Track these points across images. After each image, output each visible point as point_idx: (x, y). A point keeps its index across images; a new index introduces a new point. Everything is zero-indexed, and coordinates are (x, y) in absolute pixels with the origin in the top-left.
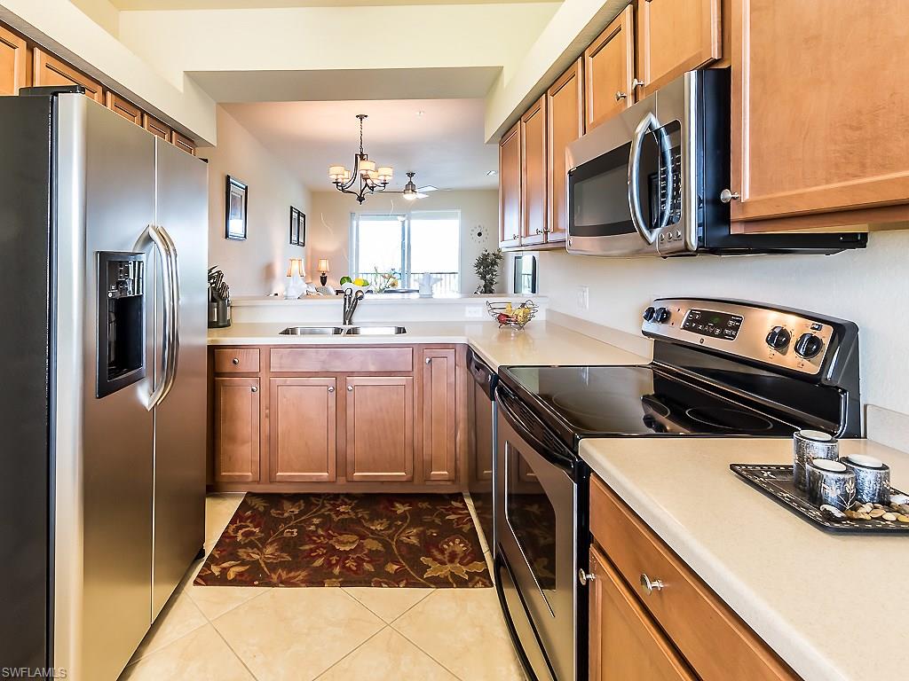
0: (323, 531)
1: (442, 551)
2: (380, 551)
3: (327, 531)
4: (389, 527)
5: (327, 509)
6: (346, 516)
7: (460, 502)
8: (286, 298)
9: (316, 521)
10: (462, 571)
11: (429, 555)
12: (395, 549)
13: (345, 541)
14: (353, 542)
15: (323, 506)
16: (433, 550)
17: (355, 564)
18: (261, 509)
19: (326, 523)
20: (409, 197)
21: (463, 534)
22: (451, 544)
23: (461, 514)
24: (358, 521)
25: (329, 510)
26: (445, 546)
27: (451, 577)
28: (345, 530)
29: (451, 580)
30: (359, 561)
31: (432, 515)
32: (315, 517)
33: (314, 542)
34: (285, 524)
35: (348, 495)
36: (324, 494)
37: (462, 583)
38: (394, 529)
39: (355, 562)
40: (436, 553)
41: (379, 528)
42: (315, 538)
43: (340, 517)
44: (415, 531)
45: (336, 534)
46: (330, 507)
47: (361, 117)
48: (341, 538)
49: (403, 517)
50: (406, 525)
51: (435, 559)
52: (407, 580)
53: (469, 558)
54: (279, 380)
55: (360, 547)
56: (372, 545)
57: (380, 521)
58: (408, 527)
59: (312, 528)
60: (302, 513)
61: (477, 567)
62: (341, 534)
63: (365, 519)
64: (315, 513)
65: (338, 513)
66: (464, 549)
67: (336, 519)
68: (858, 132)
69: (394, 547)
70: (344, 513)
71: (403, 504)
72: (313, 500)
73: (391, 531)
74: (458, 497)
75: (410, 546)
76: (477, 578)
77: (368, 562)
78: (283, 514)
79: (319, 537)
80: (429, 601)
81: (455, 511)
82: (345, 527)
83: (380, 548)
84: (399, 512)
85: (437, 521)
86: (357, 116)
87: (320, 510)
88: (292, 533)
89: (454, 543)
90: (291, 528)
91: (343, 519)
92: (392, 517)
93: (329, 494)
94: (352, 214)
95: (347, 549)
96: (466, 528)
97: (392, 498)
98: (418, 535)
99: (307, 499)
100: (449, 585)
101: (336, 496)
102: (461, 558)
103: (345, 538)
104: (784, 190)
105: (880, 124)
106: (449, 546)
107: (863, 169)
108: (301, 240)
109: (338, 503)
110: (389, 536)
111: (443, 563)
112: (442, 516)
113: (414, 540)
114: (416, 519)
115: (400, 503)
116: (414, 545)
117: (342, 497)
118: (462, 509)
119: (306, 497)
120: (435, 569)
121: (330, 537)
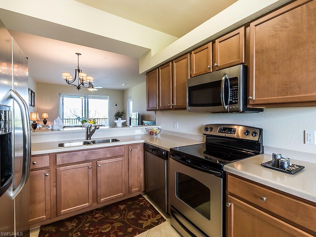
0: (93, 228)
1: (145, 216)
2: (122, 226)
3: (94, 227)
4: (121, 216)
5: (90, 218)
6: (101, 218)
7: (142, 198)
8: (52, 130)
9: (87, 225)
10: (155, 220)
11: (141, 219)
12: (128, 223)
13: (105, 228)
14: (109, 227)
15: (87, 218)
16: (142, 217)
17: (114, 235)
18: (54, 231)
19: (92, 224)
20: (91, 90)
21: (149, 208)
22: (146, 212)
23: (144, 201)
24: (107, 218)
25: (91, 218)
26: (145, 214)
27: (152, 223)
28: (103, 223)
29: (153, 225)
30: (116, 233)
31: (135, 205)
32: (85, 224)
33: (91, 234)
34: (72, 232)
35: (97, 209)
36: (85, 213)
37: (157, 224)
38: (123, 215)
39: (114, 234)
40: (143, 218)
41: (117, 217)
42: (90, 232)
43: (98, 219)
44: (131, 213)
45: (100, 227)
46: (91, 217)
47: (78, 54)
48: (103, 227)
49: (124, 210)
50: (127, 212)
51: (144, 220)
52: (138, 231)
53: (154, 215)
54: (62, 168)
55: (113, 228)
56: (117, 225)
57: (116, 215)
58: (128, 212)
59: (87, 229)
60: (78, 225)
61: (158, 217)
62: (102, 226)
63: (109, 216)
64: (84, 222)
65: (96, 218)
66: (151, 212)
67: (96, 221)
68: (286, 86)
69: (127, 222)
70: (98, 217)
71: (122, 205)
72: (81, 217)
73: (122, 217)
74: (140, 196)
75: (132, 219)
76: (160, 220)
77: (119, 232)
78: (68, 229)
79: (92, 231)
80: (149, 235)
81: (142, 201)
82: (102, 222)
83: (121, 224)
84: (122, 208)
85: (138, 206)
86: (76, 54)
87: (86, 220)
88: (78, 235)
89: (147, 212)
90: (76, 232)
91: (100, 220)
92: (120, 212)
93: (87, 212)
94: (60, 94)
95: (108, 230)
96: (148, 205)
97: (116, 204)
98: (133, 214)
99: (78, 218)
100: (153, 227)
101: (92, 212)
102: (152, 216)
103: (105, 226)
104: (265, 98)
105: (292, 85)
106: (146, 213)
107: (287, 94)
108: (33, 104)
109: (93, 214)
110: (122, 218)
111: (147, 220)
112: (138, 204)
113: (133, 217)
114: (130, 209)
115: (120, 205)
116: (133, 218)
117: (94, 211)
118: (144, 200)
119: (77, 217)
120: (145, 223)
121: (98, 229)
